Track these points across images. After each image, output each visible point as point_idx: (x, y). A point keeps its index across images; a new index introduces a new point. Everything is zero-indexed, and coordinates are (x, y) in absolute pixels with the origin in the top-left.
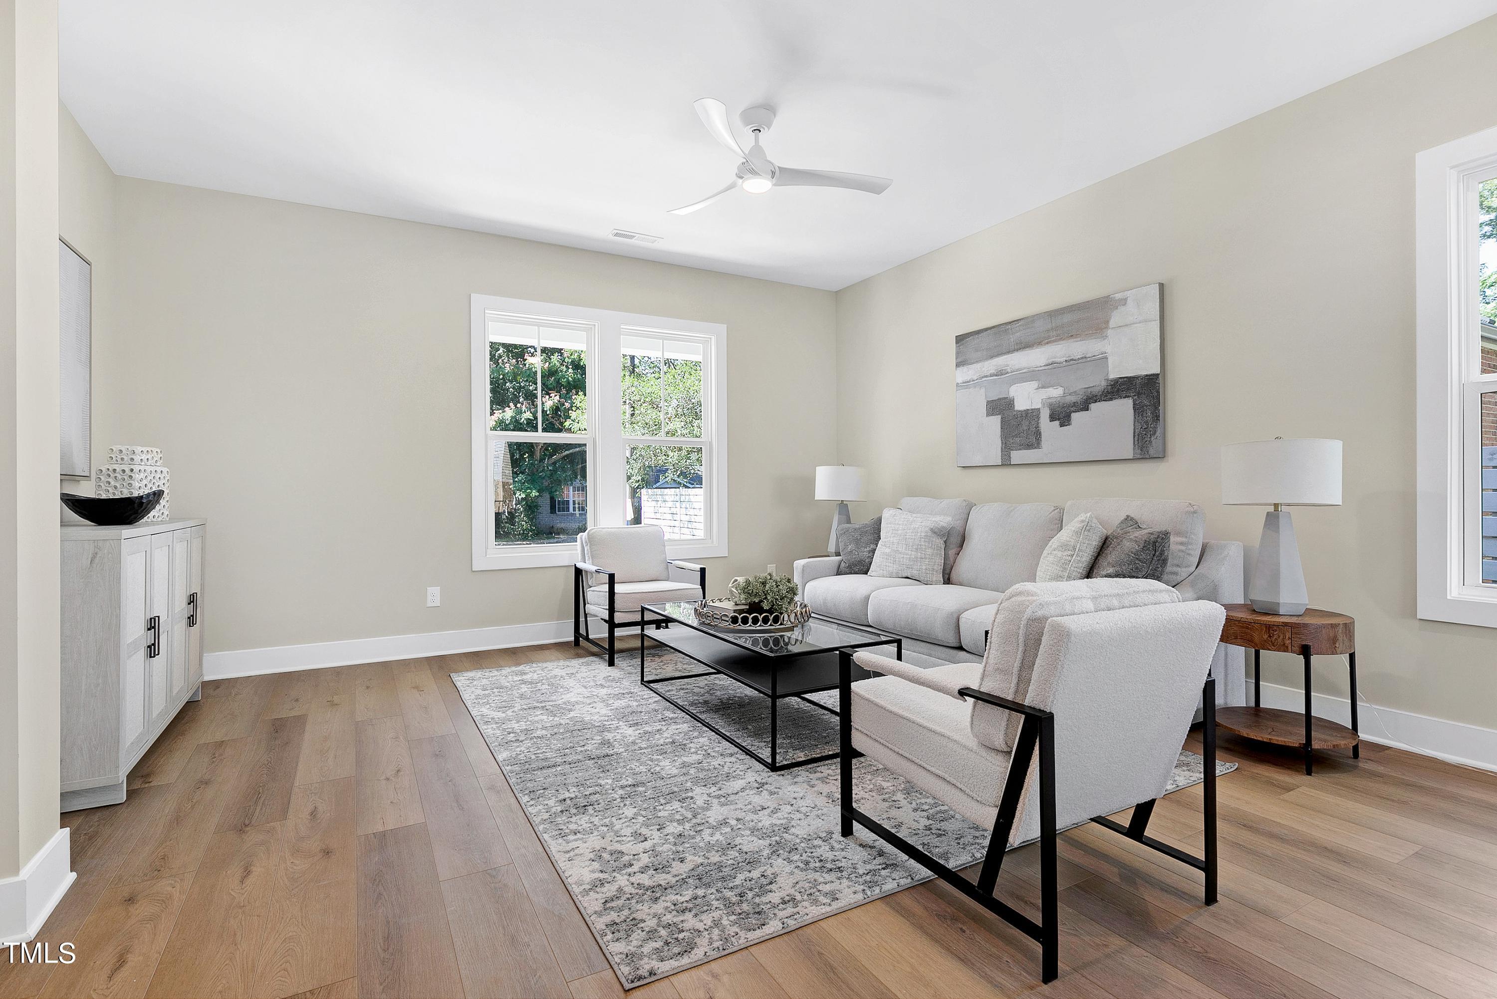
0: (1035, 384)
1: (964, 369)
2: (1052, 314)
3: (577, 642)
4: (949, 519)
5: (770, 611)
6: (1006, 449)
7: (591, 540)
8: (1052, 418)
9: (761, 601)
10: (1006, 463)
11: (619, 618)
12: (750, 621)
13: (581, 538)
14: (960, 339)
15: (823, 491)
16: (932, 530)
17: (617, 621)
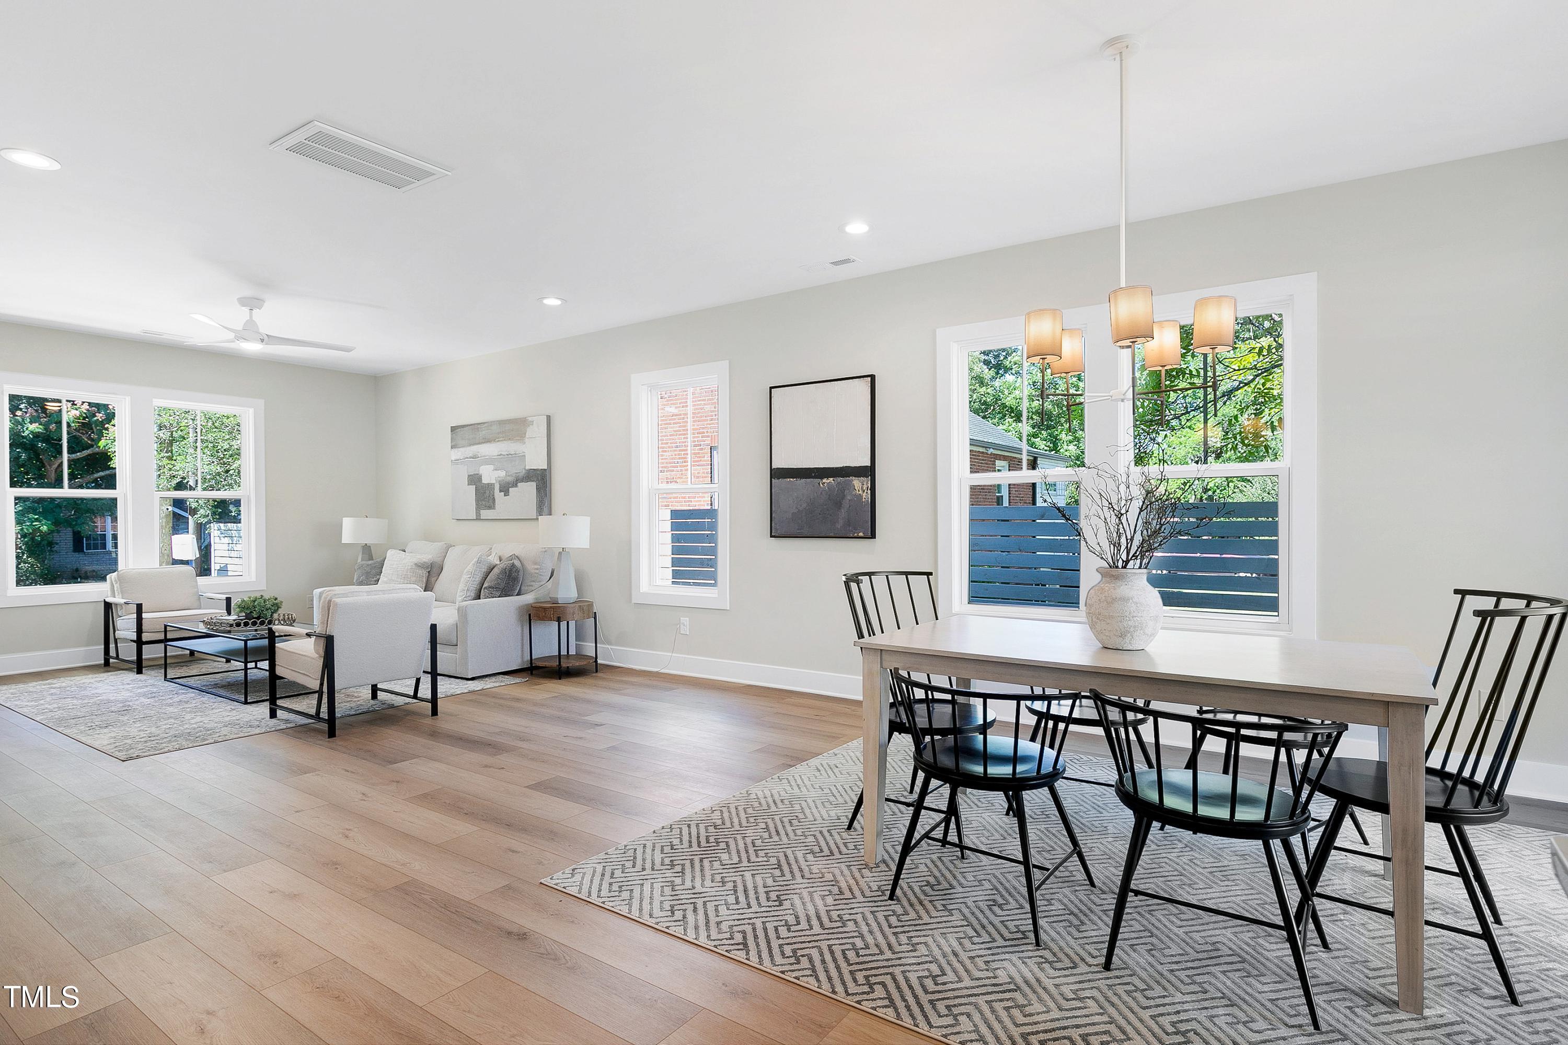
0: (492, 467)
1: (455, 450)
2: (501, 423)
3: (107, 663)
4: (430, 557)
5: (258, 618)
6: (478, 508)
7: (120, 579)
8: (501, 491)
9: (251, 612)
10: (478, 518)
11: (145, 637)
12: (242, 625)
13: (111, 578)
14: (453, 429)
15: (347, 537)
16: (416, 564)
17: (144, 639)
